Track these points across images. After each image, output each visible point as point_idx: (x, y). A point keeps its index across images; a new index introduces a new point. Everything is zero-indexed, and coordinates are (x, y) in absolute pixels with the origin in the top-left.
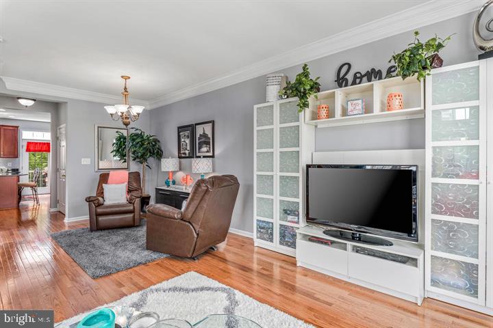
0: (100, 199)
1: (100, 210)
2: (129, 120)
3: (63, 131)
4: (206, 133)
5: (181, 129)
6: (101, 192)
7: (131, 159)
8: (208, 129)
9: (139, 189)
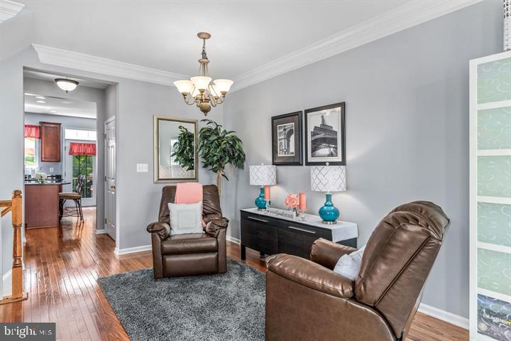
0: (166, 226)
1: (167, 246)
2: (209, 104)
3: (112, 126)
4: (328, 123)
5: (277, 120)
6: (165, 216)
7: (200, 165)
8: (332, 118)
9: (217, 211)
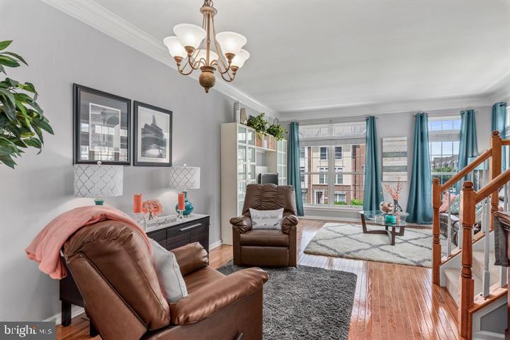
8: (162, 121)
